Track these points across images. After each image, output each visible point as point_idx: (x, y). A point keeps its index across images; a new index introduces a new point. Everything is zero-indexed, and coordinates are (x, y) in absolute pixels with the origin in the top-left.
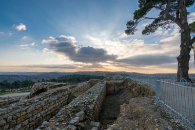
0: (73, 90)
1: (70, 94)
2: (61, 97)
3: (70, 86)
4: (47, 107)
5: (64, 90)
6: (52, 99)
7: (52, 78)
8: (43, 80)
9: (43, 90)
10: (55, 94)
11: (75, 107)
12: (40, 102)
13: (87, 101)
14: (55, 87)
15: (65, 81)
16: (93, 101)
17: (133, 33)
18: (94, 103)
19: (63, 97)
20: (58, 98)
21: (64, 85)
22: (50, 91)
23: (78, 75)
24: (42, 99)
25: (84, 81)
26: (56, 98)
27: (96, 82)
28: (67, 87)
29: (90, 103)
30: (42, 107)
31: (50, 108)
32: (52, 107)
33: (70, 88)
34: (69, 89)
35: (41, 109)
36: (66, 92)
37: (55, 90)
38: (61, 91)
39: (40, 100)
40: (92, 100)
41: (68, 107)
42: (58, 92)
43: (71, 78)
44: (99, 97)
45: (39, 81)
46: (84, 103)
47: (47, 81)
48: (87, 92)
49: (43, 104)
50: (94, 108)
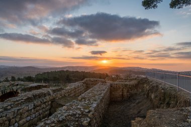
0: (58, 95)
1: (53, 101)
2: (40, 106)
3: (54, 88)
4: (17, 120)
5: (45, 95)
6: (25, 107)
7: (27, 76)
8: (13, 79)
9: (13, 94)
10: (29, 100)
11: (59, 122)
12: (5, 113)
13: (79, 112)
14: (31, 89)
15: (46, 80)
16: (89, 112)
17: (155, 6)
18: (90, 115)
19: (43, 106)
20: (35, 107)
21: (45, 87)
22: (23, 96)
23: (67, 71)
24: (9, 107)
25: (76, 81)
26: (31, 106)
27: (95, 83)
28: (50, 90)
29: (84, 115)
30: (10, 120)
31: (21, 122)
32: (24, 120)
33: (54, 91)
34: (51, 93)
35: (7, 123)
36: (47, 97)
37: (30, 94)
38: (39, 96)
39: (6, 109)
40: (87, 111)
41: (48, 122)
42: (35, 97)
43: (57, 76)
44: (98, 105)
45: (7, 80)
46: (74, 115)
47: (19, 79)
48: (80, 98)
49: (10, 115)
50: (90, 124)
